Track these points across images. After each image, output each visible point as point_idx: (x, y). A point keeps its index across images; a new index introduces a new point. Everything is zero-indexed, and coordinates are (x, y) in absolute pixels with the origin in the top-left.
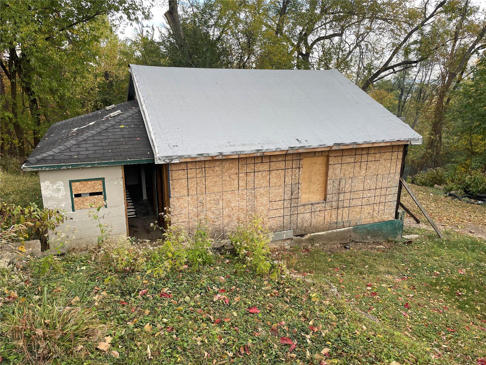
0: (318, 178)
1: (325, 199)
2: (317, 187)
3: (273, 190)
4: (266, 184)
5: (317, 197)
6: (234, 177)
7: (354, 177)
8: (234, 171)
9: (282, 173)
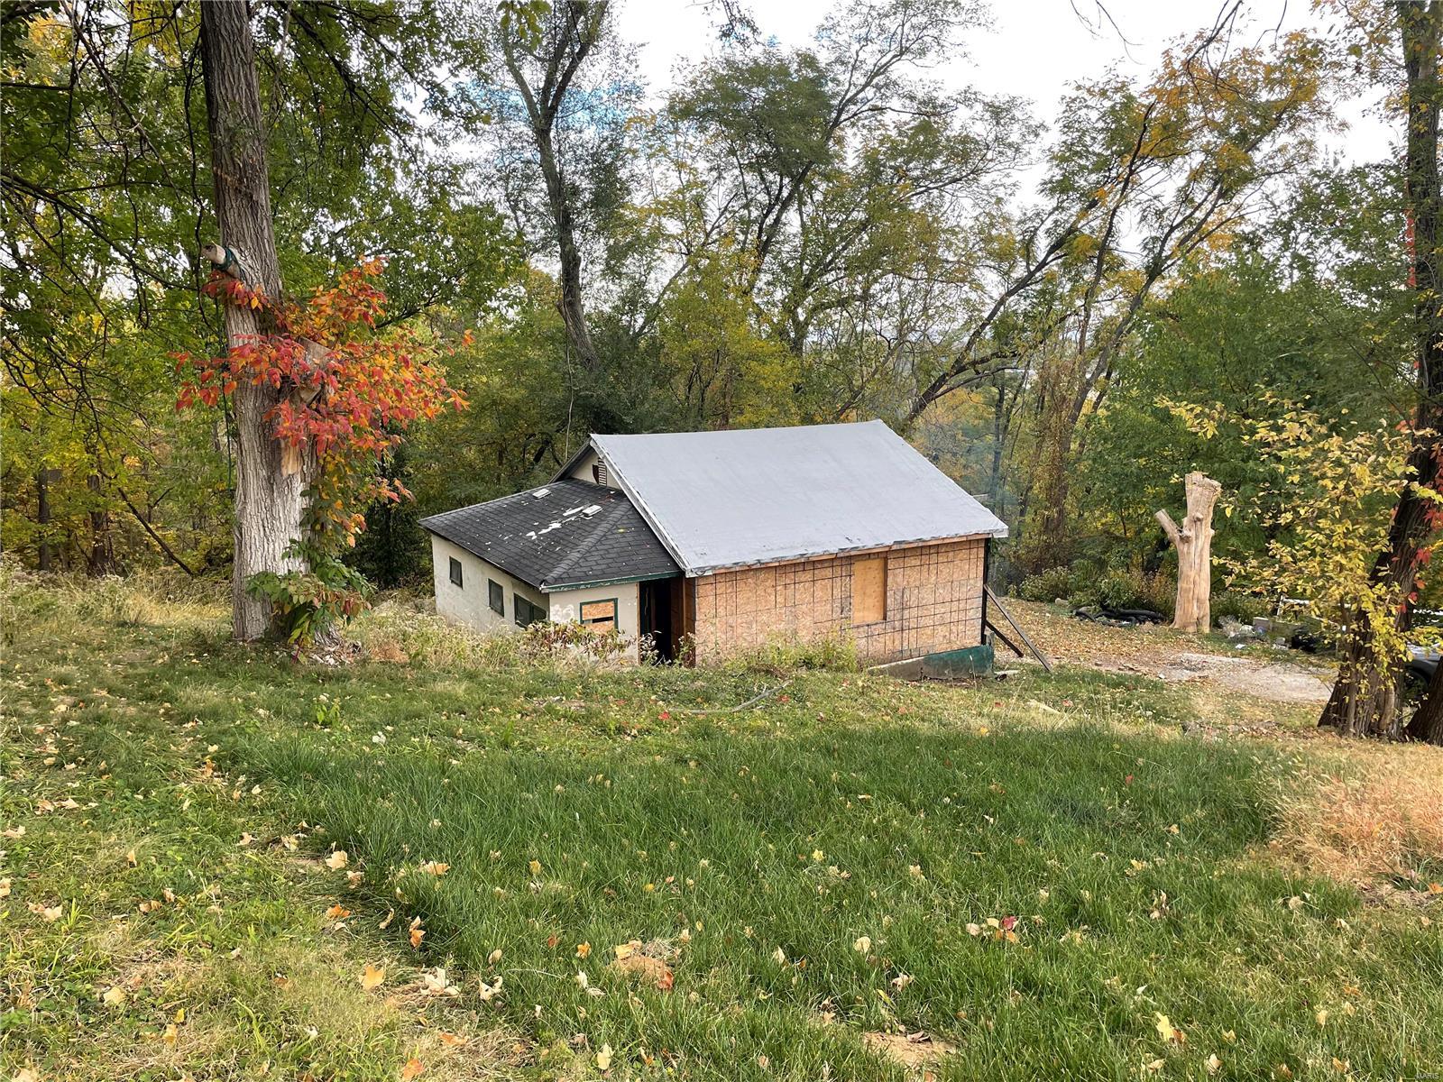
0: (875, 589)
1: (885, 618)
2: (873, 601)
3: (818, 607)
4: (808, 598)
5: (873, 616)
6: (769, 590)
7: (922, 585)
8: (770, 583)
9: (828, 583)
